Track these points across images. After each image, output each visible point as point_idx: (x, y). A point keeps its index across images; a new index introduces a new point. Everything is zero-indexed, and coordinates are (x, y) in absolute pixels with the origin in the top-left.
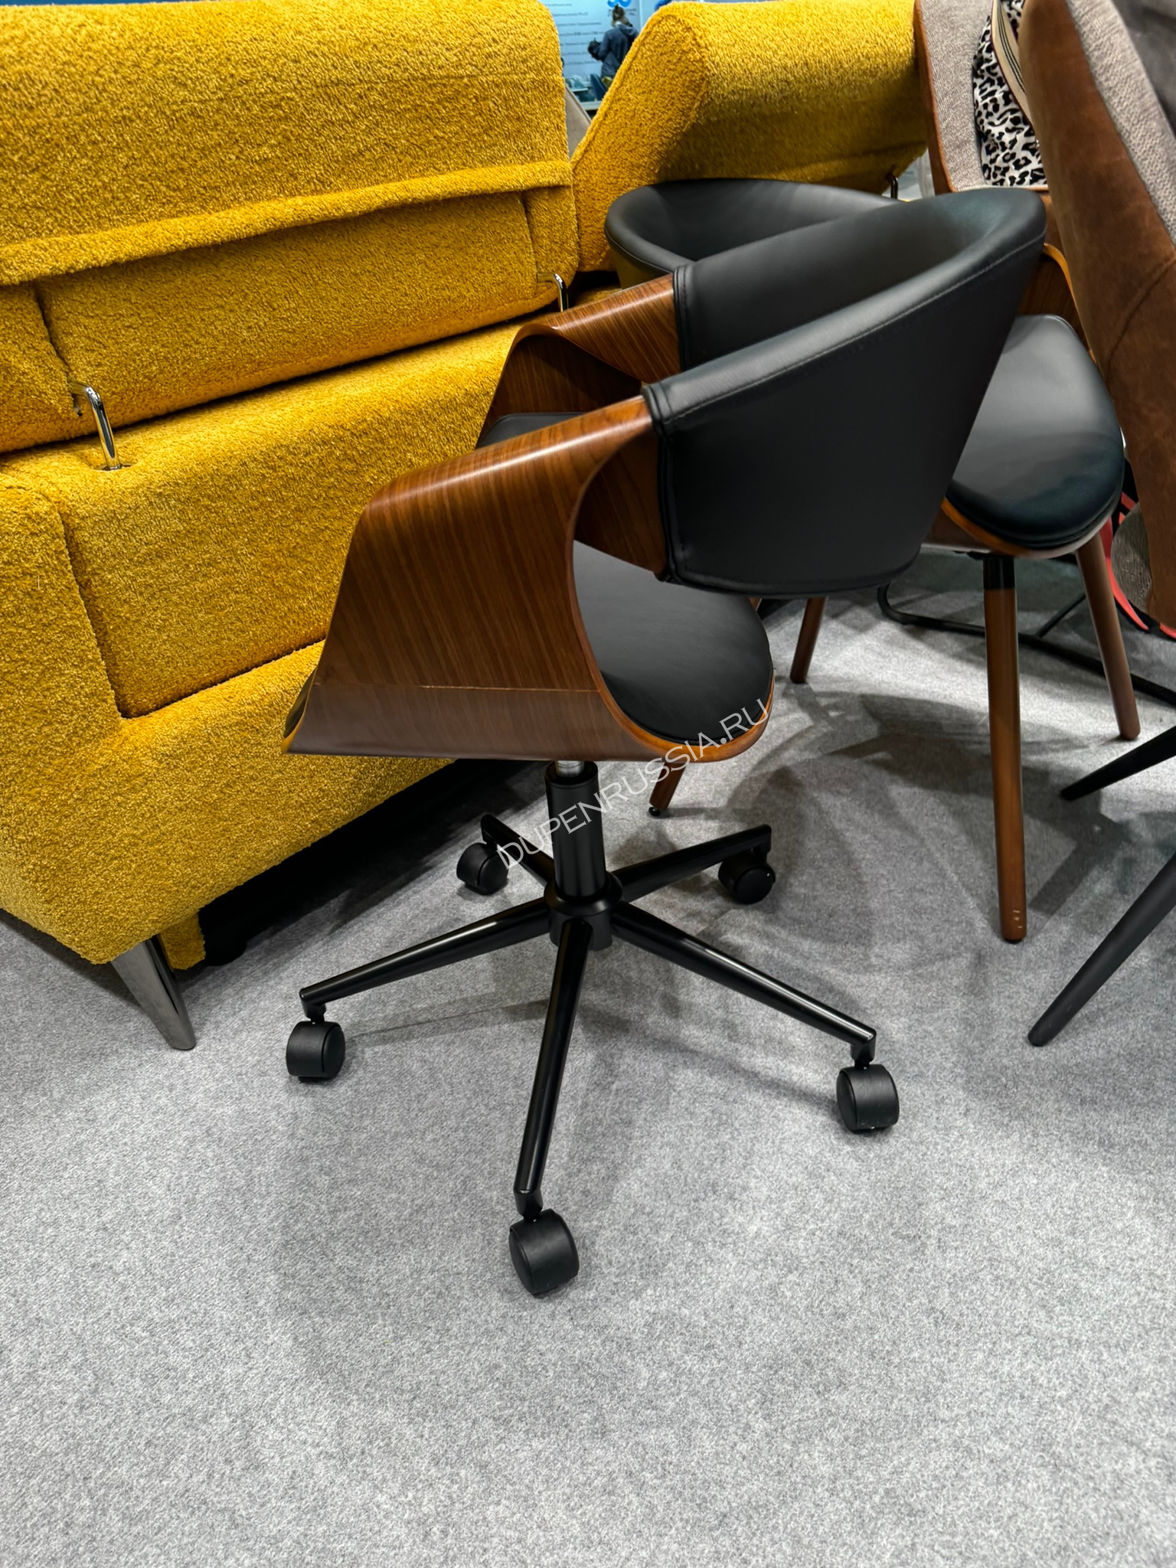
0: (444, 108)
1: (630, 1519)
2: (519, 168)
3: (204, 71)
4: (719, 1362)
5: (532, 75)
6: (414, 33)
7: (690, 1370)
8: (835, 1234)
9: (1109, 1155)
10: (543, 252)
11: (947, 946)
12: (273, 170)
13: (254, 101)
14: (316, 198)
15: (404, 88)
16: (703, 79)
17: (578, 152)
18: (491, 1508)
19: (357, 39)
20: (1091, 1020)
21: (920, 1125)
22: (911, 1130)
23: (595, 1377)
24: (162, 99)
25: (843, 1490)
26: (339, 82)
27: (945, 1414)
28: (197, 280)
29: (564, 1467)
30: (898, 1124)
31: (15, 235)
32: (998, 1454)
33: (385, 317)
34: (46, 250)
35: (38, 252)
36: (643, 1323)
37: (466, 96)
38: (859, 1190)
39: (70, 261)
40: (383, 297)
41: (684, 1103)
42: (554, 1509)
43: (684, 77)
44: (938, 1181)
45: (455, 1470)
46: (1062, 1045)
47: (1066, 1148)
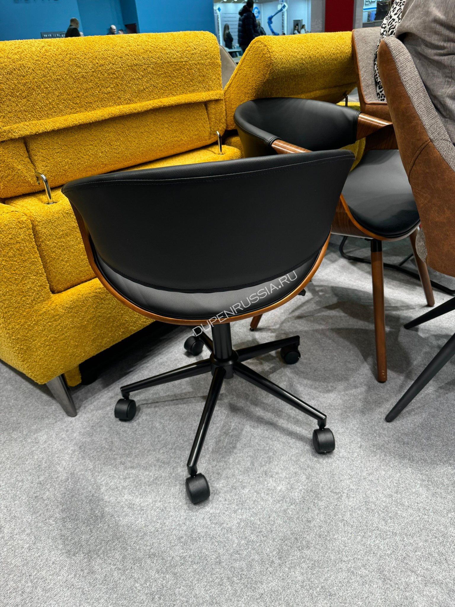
0: (176, 73)
1: (227, 595)
2: (203, 93)
3: (87, 62)
4: (263, 538)
5: (209, 60)
6: (165, 47)
7: (253, 540)
8: (309, 491)
9: (412, 464)
10: (212, 123)
11: (358, 384)
12: (112, 96)
13: (105, 72)
14: (127, 106)
15: (161, 66)
16: (271, 64)
17: (226, 87)
18: (177, 589)
19: (144, 49)
20: (409, 413)
21: (343, 451)
22: (340, 453)
23: (218, 542)
24: (71, 72)
25: (306, 586)
26: (136, 65)
27: (345, 559)
28: (83, 136)
29: (204, 575)
30: (335, 450)
31: (17, 121)
32: (364, 574)
33: (153, 148)
34: (28, 126)
35: (25, 127)
36: (236, 522)
37: (184, 68)
38: (319, 475)
39: (37, 130)
40: (152, 140)
41: (256, 441)
42: (200, 590)
43: (264, 63)
44: (348, 472)
45: (165, 575)
46: (397, 422)
47: (396, 461)
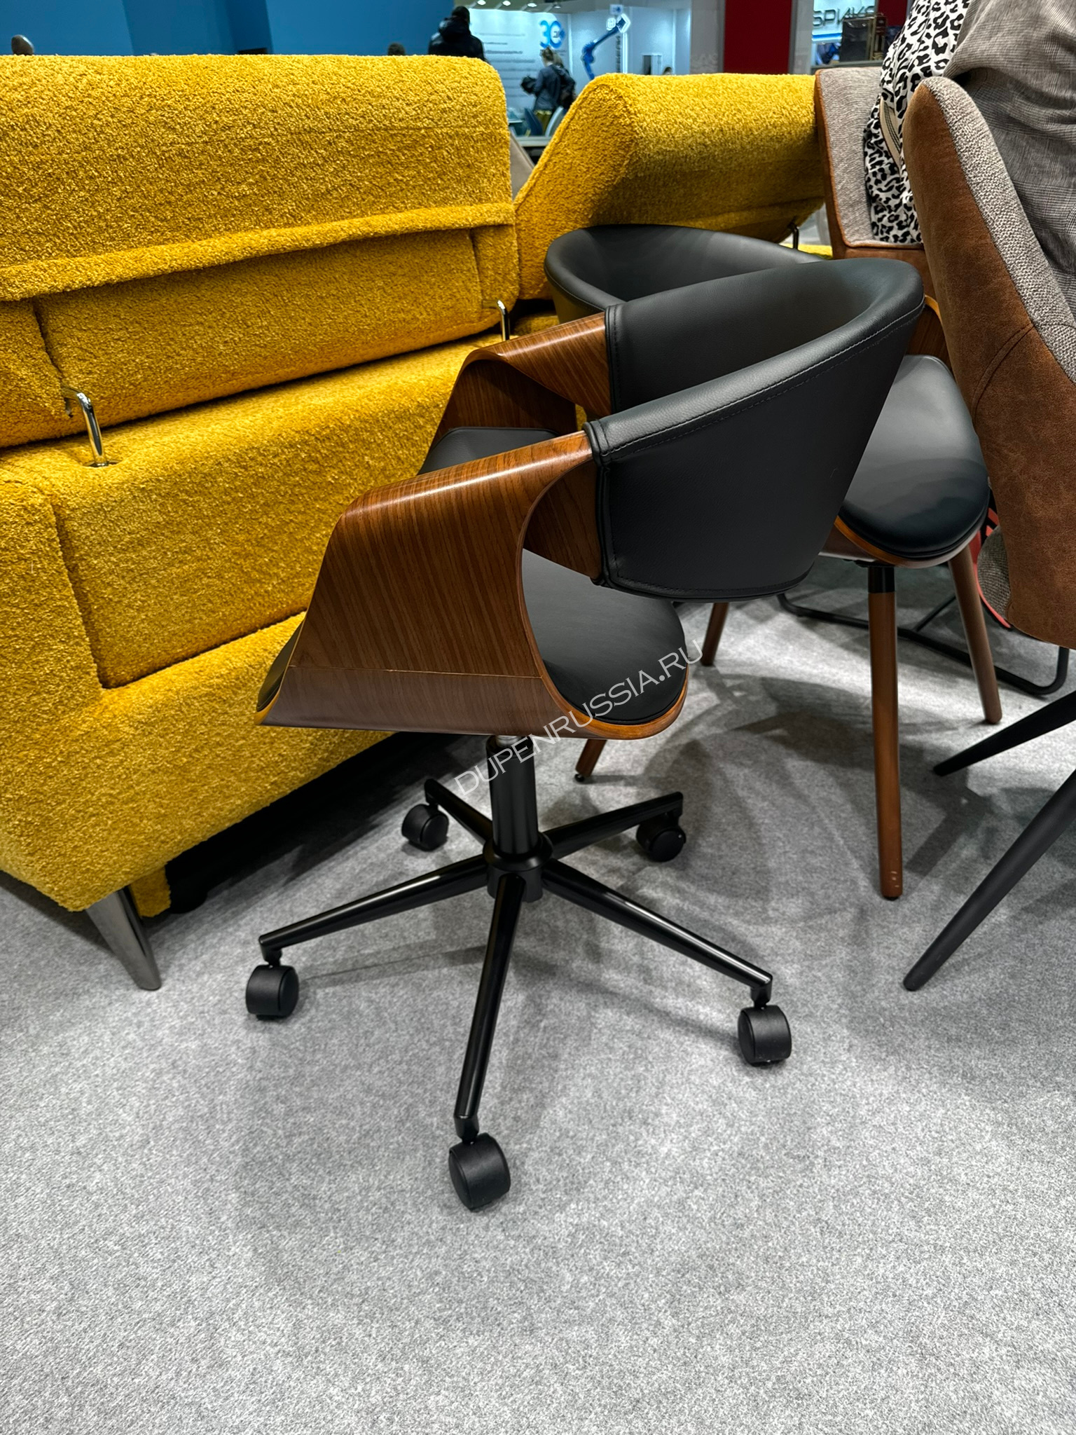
0: (404, 155)
2: (468, 208)
3: (191, 118)
5: (482, 129)
6: (379, 90)
10: (488, 282)
12: (250, 205)
13: (235, 144)
14: (288, 231)
15: (369, 137)
16: (632, 141)
17: (520, 196)
19: (328, 93)
20: (956, 968)
21: (810, 1059)
22: (801, 1063)
24: (153, 140)
26: (311, 130)
28: (180, 300)
30: (790, 1058)
31: (18, 257)
33: (347, 335)
34: (45, 271)
35: (38, 273)
37: (423, 145)
39: (67, 281)
40: (345, 317)
43: (616, 138)
46: (932, 990)
